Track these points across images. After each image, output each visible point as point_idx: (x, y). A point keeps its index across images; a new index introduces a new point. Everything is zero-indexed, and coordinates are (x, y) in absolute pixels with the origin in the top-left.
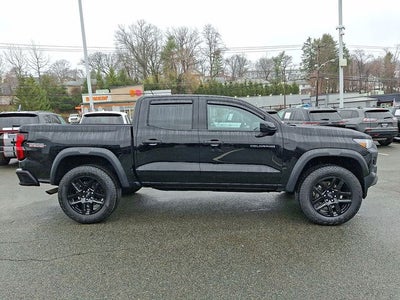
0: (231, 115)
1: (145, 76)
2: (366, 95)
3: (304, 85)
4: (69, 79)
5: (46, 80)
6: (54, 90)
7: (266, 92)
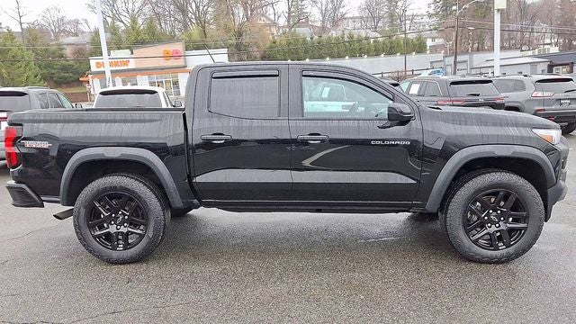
0: (327, 90)
1: (186, 26)
2: (530, 53)
3: (433, 39)
4: (68, 33)
5: (33, 35)
6: (46, 50)
7: (376, 51)
